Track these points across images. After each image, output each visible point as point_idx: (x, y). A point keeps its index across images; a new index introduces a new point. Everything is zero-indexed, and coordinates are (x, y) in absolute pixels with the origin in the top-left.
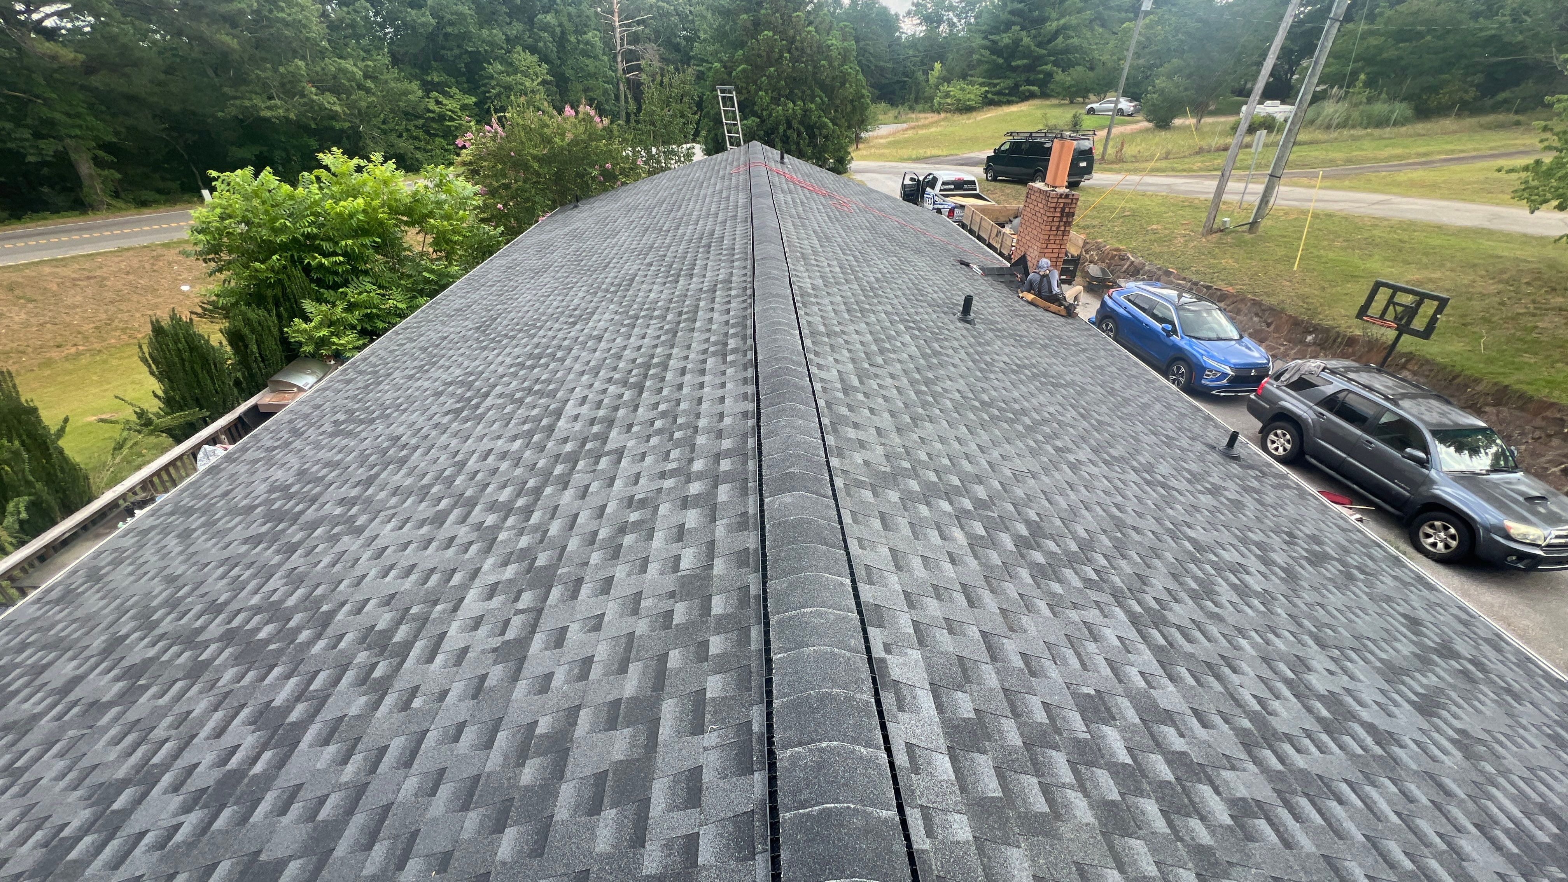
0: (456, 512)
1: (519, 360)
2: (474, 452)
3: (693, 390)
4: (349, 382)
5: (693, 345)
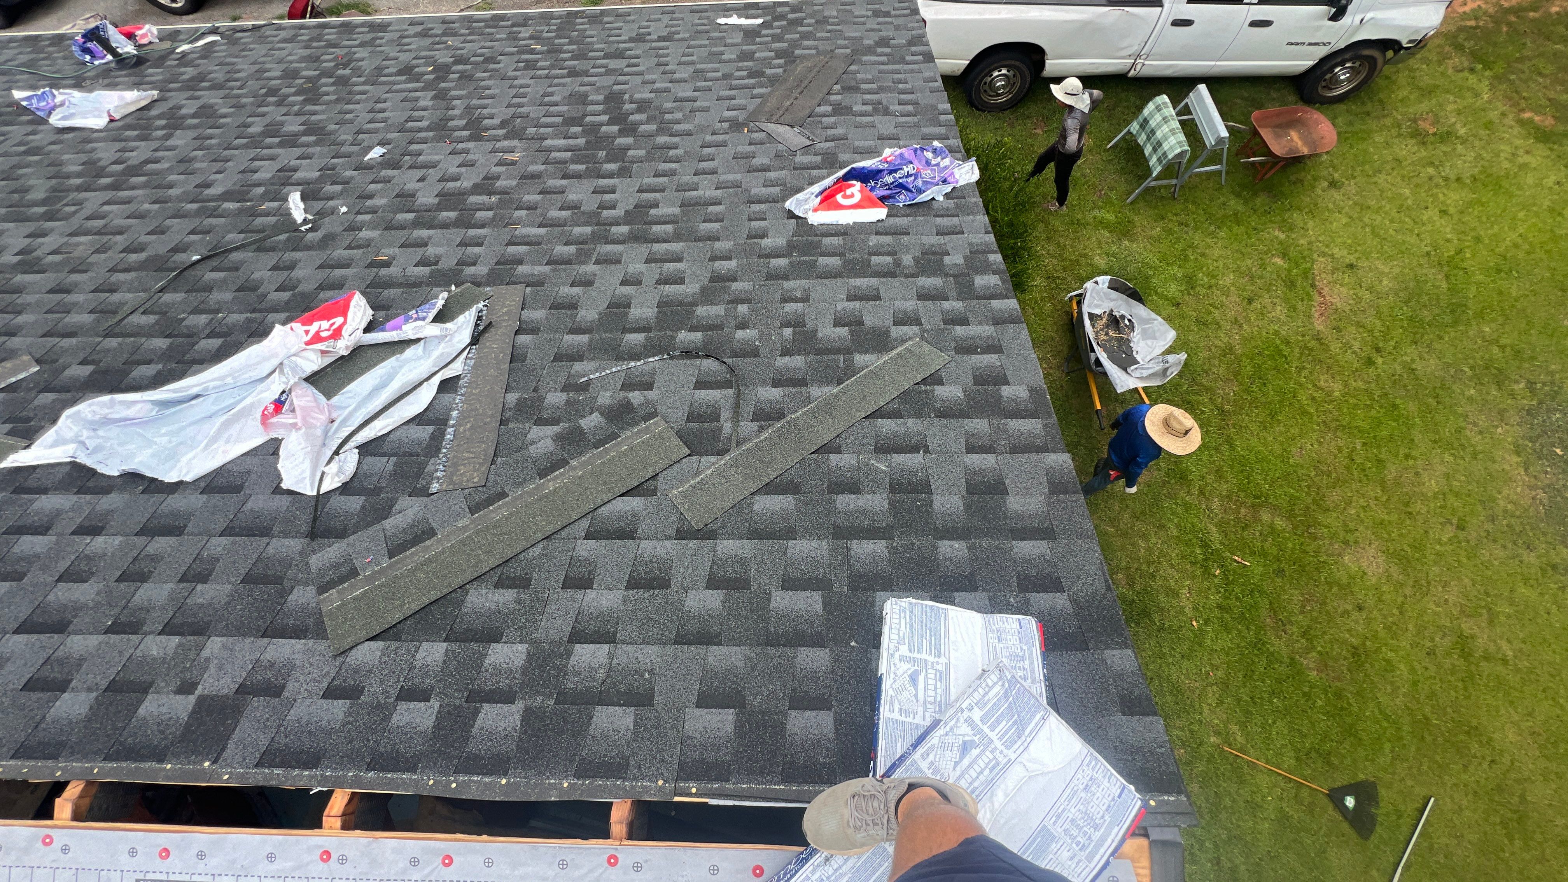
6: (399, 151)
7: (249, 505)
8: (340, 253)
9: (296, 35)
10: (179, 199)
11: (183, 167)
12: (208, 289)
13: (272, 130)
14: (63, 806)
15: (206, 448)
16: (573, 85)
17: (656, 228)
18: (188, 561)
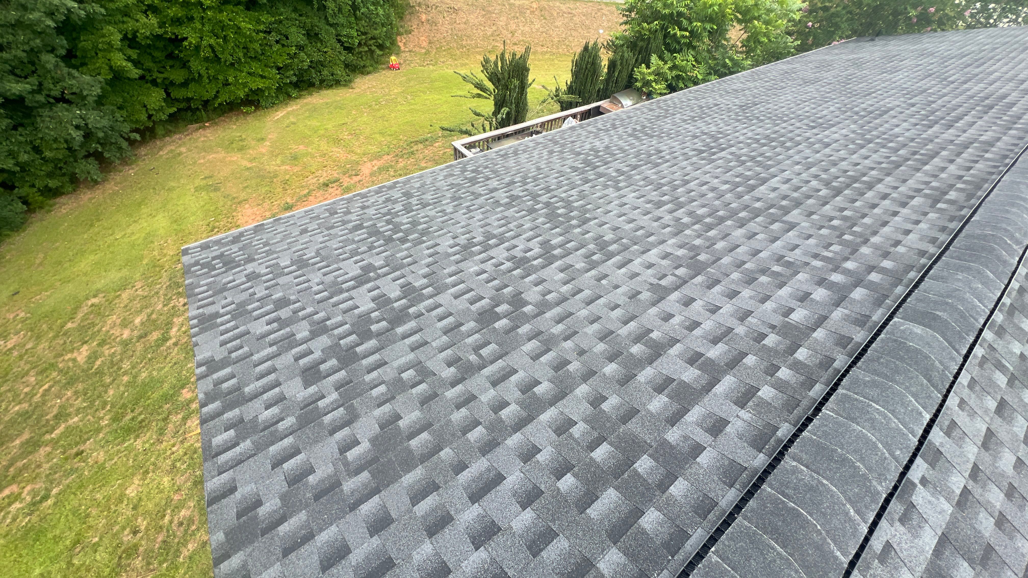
0: (670, 206)
1: (758, 137)
2: (698, 179)
3: (884, 213)
4: (651, 110)
5: (910, 181)
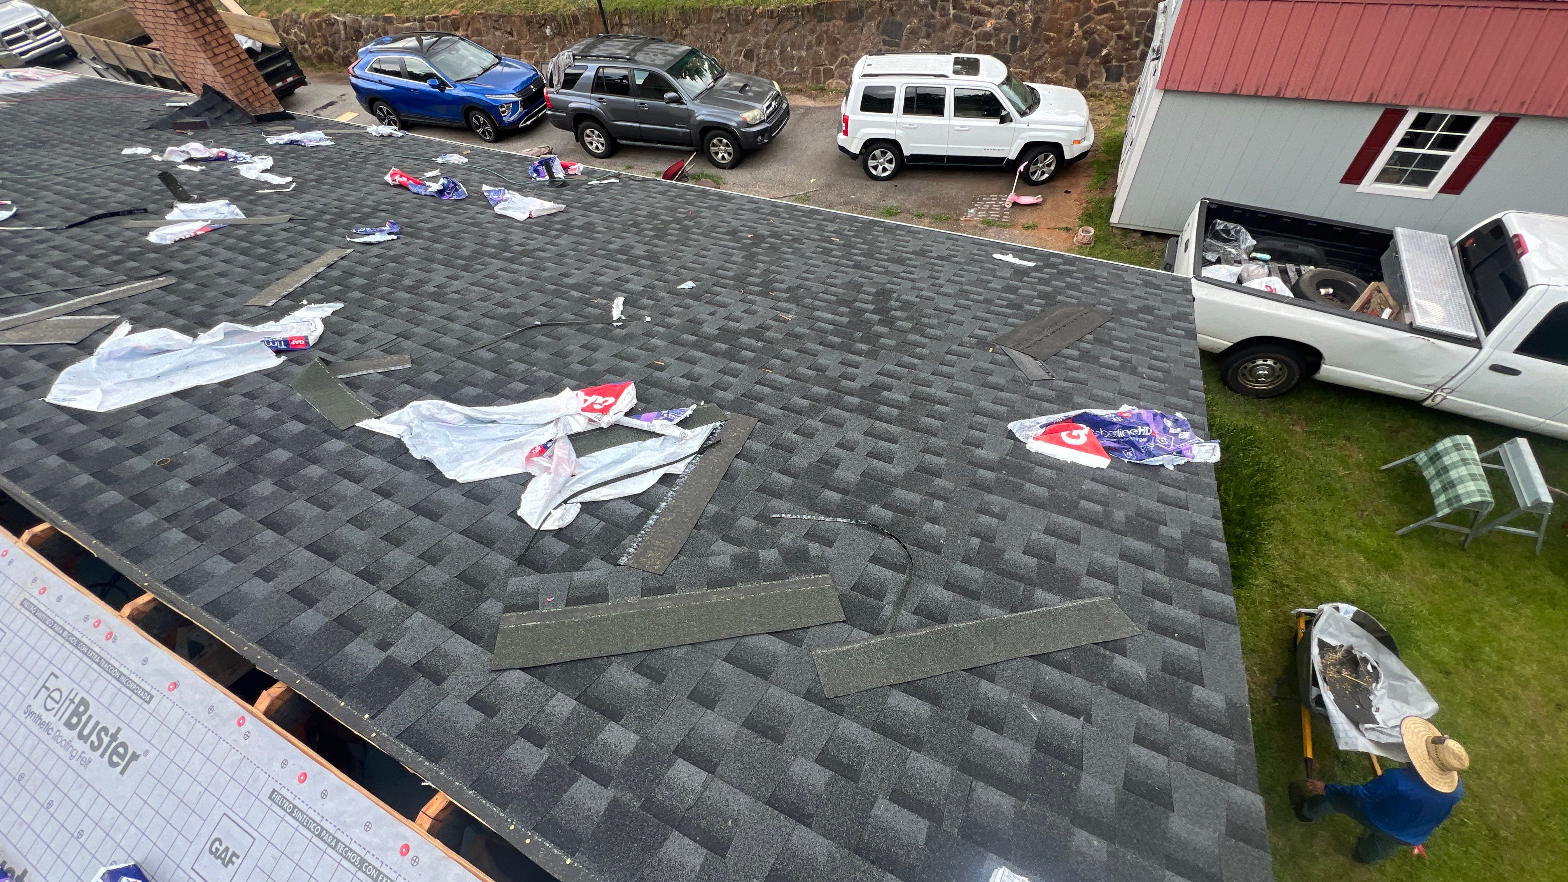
6: (704, 288)
7: (489, 517)
8: (632, 350)
9: (668, 191)
10: (546, 280)
11: (558, 259)
12: (535, 347)
13: (624, 250)
14: (265, 699)
15: (482, 462)
16: (855, 275)
17: (883, 408)
18: (432, 543)
